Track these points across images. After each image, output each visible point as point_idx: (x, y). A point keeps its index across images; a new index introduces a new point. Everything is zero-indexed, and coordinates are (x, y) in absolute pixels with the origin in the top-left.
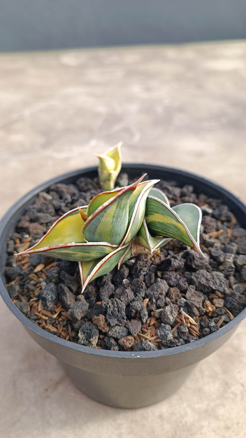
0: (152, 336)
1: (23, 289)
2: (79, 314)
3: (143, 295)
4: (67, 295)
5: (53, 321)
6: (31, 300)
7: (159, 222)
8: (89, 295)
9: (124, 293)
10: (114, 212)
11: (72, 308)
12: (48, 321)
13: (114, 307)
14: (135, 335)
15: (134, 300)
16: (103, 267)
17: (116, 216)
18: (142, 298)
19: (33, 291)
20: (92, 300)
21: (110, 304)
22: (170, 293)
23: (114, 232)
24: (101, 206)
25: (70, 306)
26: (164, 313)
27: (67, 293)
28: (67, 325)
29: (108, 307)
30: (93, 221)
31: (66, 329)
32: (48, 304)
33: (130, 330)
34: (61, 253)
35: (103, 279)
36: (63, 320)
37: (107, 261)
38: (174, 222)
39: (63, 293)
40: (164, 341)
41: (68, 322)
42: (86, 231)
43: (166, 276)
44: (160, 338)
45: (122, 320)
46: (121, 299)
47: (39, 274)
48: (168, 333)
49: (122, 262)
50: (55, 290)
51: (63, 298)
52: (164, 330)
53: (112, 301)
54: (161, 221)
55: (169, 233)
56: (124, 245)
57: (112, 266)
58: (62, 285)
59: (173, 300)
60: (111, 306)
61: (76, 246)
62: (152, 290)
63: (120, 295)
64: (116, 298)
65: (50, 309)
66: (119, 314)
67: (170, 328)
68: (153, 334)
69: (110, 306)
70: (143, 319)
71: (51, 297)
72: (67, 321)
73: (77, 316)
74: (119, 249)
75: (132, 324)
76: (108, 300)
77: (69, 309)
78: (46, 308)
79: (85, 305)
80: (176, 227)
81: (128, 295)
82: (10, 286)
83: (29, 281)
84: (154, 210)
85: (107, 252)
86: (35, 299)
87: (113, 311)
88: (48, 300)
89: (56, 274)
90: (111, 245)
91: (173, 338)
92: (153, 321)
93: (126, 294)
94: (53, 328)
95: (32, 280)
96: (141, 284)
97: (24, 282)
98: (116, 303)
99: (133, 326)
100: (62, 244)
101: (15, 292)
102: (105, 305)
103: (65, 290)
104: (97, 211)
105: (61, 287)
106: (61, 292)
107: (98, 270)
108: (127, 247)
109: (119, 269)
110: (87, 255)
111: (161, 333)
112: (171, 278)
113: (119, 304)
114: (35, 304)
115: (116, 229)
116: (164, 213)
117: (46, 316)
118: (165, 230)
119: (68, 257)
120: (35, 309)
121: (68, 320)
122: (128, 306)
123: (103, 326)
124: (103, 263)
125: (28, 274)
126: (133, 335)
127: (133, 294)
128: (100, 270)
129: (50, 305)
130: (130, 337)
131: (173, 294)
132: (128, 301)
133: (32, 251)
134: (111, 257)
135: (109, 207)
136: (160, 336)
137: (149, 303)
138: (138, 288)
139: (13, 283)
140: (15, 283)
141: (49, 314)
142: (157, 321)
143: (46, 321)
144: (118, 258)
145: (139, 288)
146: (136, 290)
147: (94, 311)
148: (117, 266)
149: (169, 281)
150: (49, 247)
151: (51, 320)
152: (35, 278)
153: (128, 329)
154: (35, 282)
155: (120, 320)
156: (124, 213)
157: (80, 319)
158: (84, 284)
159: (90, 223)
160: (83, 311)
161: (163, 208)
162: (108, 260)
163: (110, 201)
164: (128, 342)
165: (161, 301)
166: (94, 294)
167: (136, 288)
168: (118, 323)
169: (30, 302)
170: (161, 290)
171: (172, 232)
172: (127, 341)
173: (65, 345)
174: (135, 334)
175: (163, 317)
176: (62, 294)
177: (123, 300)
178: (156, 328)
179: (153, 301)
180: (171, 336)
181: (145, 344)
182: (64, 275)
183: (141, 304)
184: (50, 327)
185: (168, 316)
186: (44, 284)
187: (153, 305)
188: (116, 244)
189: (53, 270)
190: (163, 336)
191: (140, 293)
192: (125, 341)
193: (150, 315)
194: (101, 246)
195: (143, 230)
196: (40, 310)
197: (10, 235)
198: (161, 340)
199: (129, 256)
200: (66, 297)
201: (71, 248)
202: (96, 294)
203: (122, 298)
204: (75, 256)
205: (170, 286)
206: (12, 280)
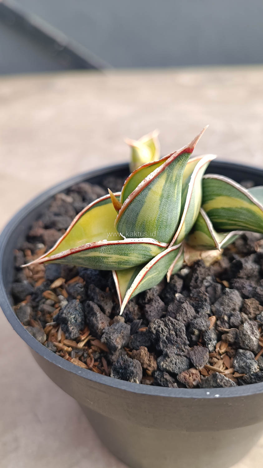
0: (227, 368)
1: (36, 311)
2: (118, 340)
3: (207, 311)
4: (98, 316)
5: (80, 353)
6: (48, 324)
7: (223, 209)
8: (130, 316)
9: (181, 310)
10: (162, 189)
11: (107, 333)
12: (72, 353)
13: (169, 330)
14: (201, 368)
15: (195, 318)
16: (149, 277)
17: (165, 196)
18: (207, 315)
19: (49, 313)
20: (137, 323)
21: (162, 326)
22: (245, 305)
23: (162, 221)
24: (143, 181)
25: (104, 331)
26: (243, 332)
27: (98, 313)
28: (100, 358)
29: (161, 331)
30: (133, 205)
31: (99, 364)
32: (71, 328)
33: (192, 362)
34: (88, 257)
35: (146, 295)
36: (94, 352)
37: (153, 268)
38: (246, 205)
39: (92, 313)
40: (246, 376)
41: (102, 355)
42: (121, 224)
43: (237, 285)
44: (240, 372)
45: (183, 346)
46: (178, 318)
47: (58, 290)
48: (251, 363)
49: (172, 271)
50: (81, 309)
51: (92, 320)
52: (245, 359)
53: (163, 321)
54: (226, 206)
55: (239, 221)
56: (175, 243)
57: (160, 275)
58: (91, 303)
59: (252, 316)
60: (164, 329)
61: (108, 245)
62: (222, 304)
63: (174, 313)
64: (169, 317)
65: (73, 336)
66: (178, 339)
67: (253, 356)
68: (228, 365)
69: (162, 330)
70: (208, 345)
71: (75, 317)
72: (100, 353)
73: (115, 344)
74: (170, 249)
75: (195, 353)
76: (159, 320)
77: (103, 334)
78: (67, 335)
79: (125, 327)
80: (249, 211)
81: (186, 311)
82: (19, 308)
83: (44, 300)
84: (215, 193)
85: (153, 255)
86: (52, 323)
87: (168, 335)
88: (71, 321)
89: (81, 288)
90: (158, 243)
91: (258, 370)
92: (224, 348)
93: (184, 310)
94: (80, 363)
95: (47, 299)
96: (204, 296)
97: (38, 302)
98: (170, 324)
99: (196, 355)
100: (88, 244)
101: (26, 316)
102: (155, 329)
103: (95, 309)
104: (137, 189)
105: (89, 306)
106: (89, 313)
107: (141, 281)
108: (178, 248)
109: (168, 280)
110: (125, 258)
111: (239, 364)
112: (244, 286)
113: (176, 324)
114: (53, 331)
115: (166, 216)
116: (229, 194)
117: (69, 347)
118: (232, 219)
119: (98, 264)
120: (53, 337)
121: (102, 352)
122: (189, 326)
123: (148, 362)
124: (147, 270)
125: (43, 291)
126: (197, 368)
127: (193, 310)
128: (144, 280)
129: (74, 330)
130: (193, 371)
131: (251, 307)
132: (188, 320)
133: (47, 259)
134: (158, 260)
135: (155, 182)
136: (238, 368)
137: (219, 322)
138: (200, 302)
139: (23, 304)
140: (27, 304)
141: (73, 344)
142: (230, 347)
143: (70, 354)
144: (168, 262)
145: (202, 301)
146: (197, 305)
147: (139, 338)
148: (165, 277)
149: (243, 291)
150: (71, 250)
151: (77, 351)
152: (53, 297)
153: (189, 359)
154: (53, 302)
155: (180, 347)
156: (176, 191)
157: (120, 347)
158: (122, 302)
159: (127, 210)
160: (124, 336)
161: (228, 187)
162: (155, 266)
163: (156, 173)
164: (191, 378)
165: (235, 317)
166: (138, 315)
167: (197, 302)
168: (179, 353)
169: (46, 329)
170: (233, 303)
171: (244, 219)
172: (190, 376)
173: (101, 382)
174: (201, 366)
175: (242, 339)
176: (91, 315)
177: (181, 318)
178: (230, 358)
179: (224, 319)
180: (256, 367)
181: (222, 380)
182: (94, 289)
183: (206, 321)
184: (75, 362)
185: (249, 336)
186: (64, 303)
187: (225, 324)
188: (165, 242)
189: (78, 283)
190: (244, 368)
191: (203, 309)
192: (188, 376)
193: (219, 339)
194: (144, 245)
195: (202, 221)
196: (59, 338)
197: (19, 245)
198: (241, 375)
199: (180, 264)
200: (96, 318)
201: (102, 248)
202: (140, 314)
203: (179, 316)
204: (107, 261)
205: (244, 297)
206: (22, 300)
